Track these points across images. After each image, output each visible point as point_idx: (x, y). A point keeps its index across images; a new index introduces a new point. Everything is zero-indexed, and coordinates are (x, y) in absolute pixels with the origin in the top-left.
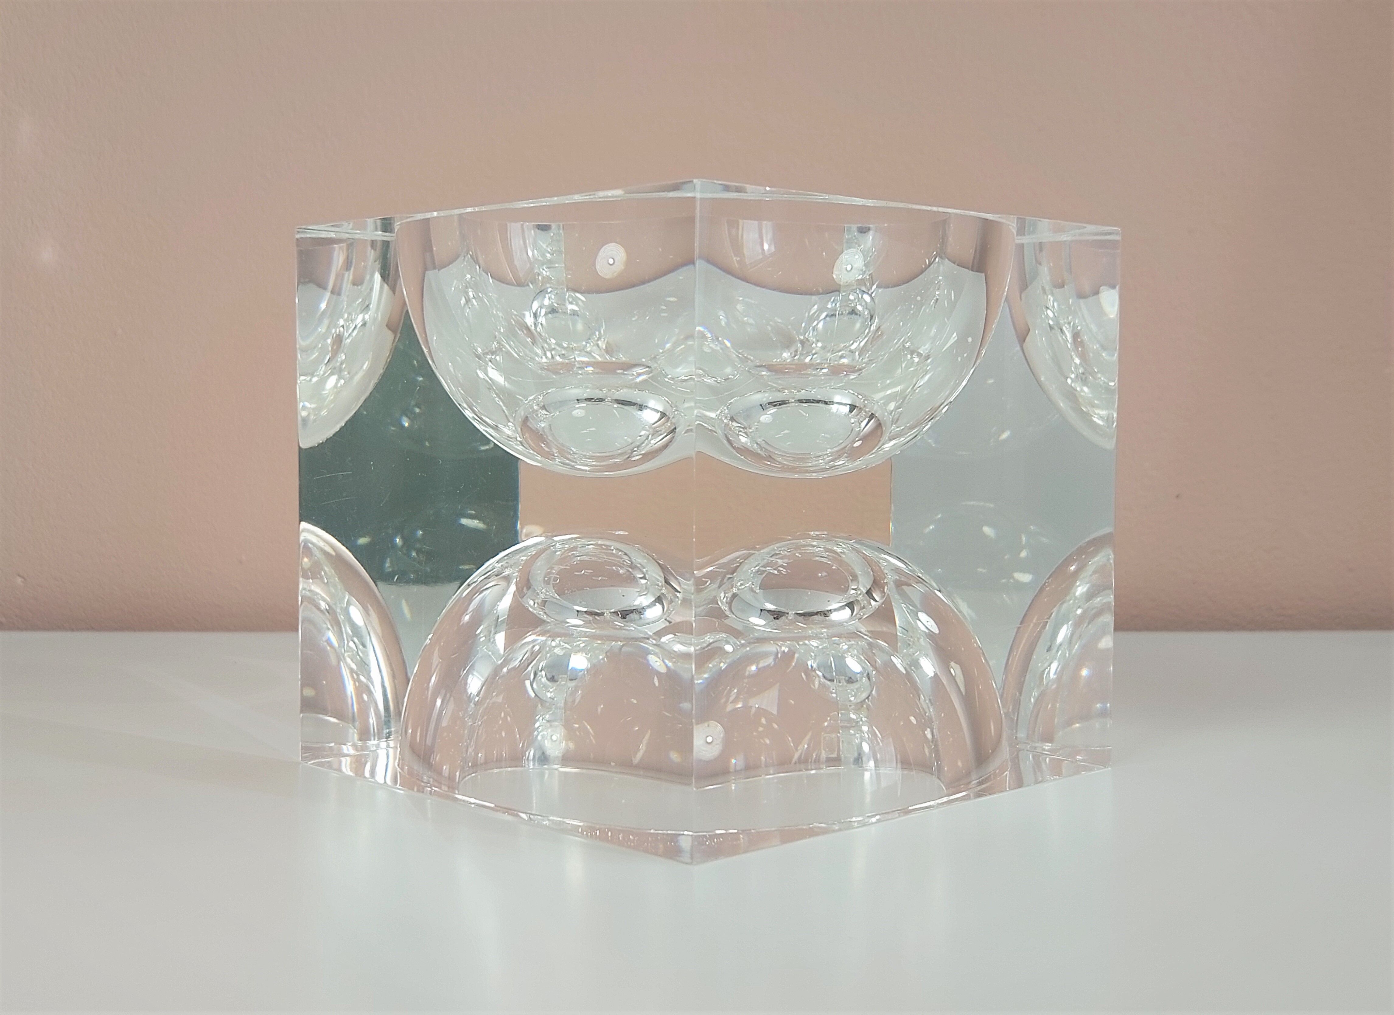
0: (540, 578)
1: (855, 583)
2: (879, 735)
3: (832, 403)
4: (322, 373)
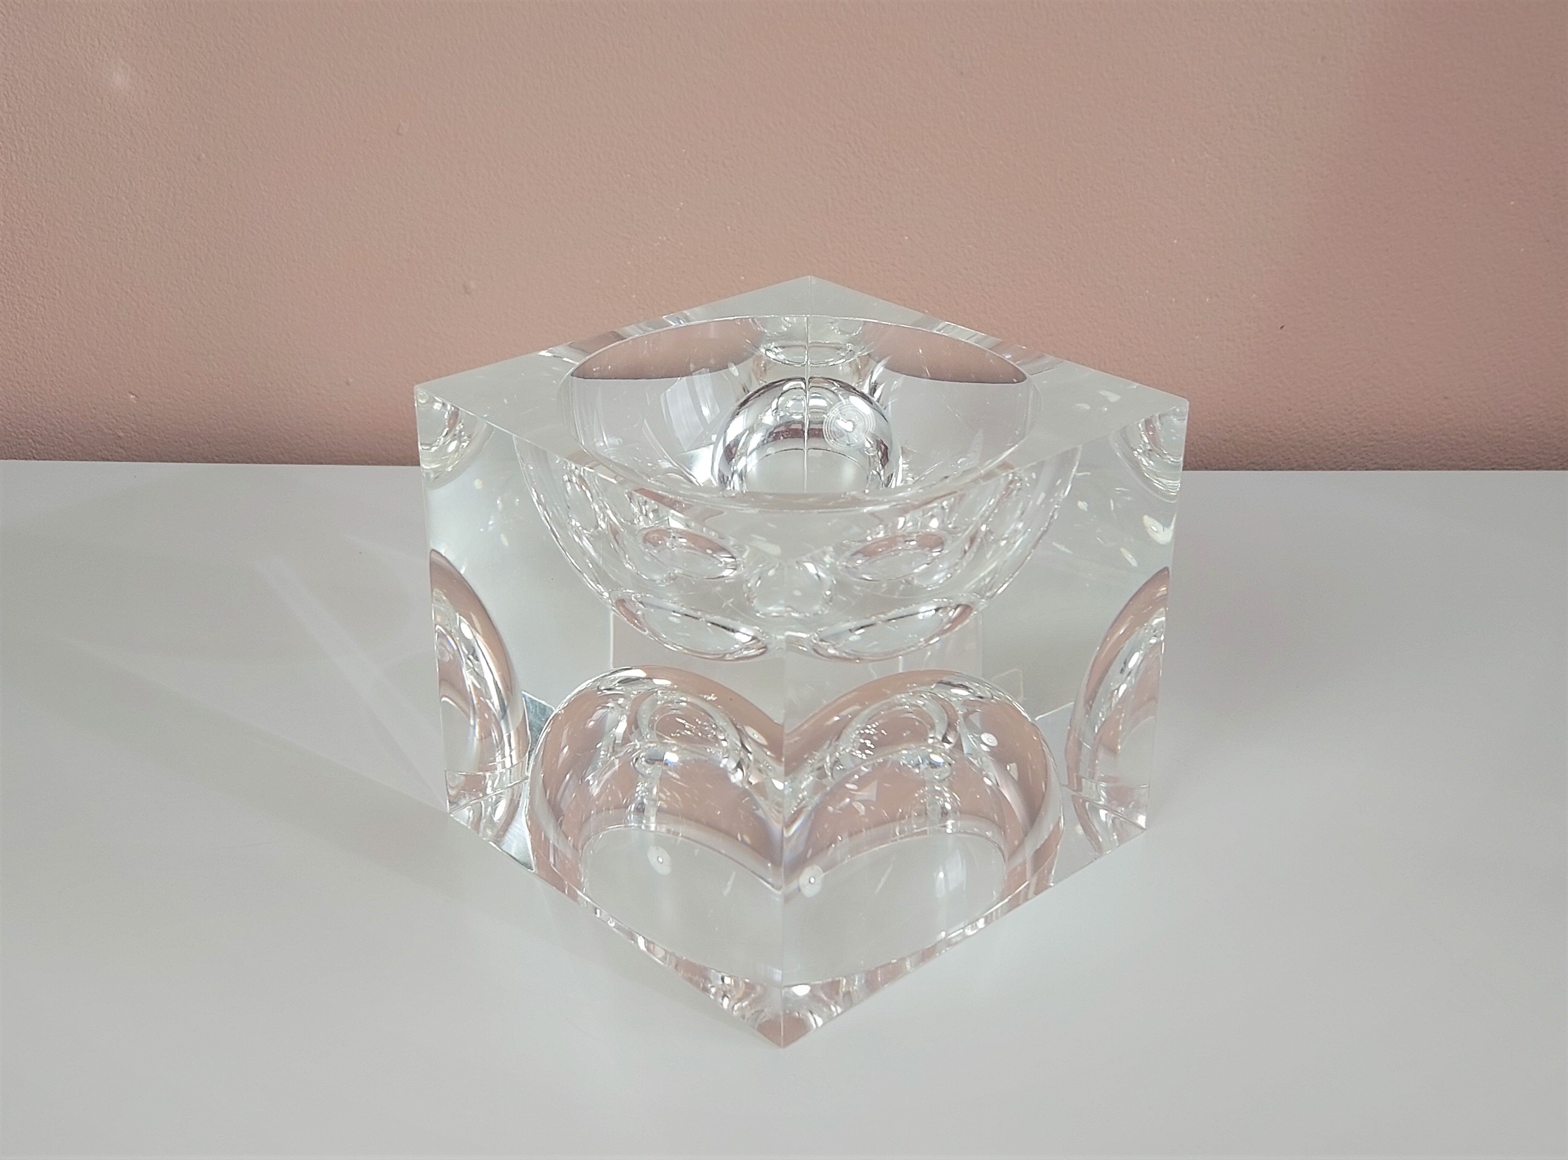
0: (646, 722)
1: (933, 732)
2: (959, 799)
3: (918, 613)
4: (441, 443)
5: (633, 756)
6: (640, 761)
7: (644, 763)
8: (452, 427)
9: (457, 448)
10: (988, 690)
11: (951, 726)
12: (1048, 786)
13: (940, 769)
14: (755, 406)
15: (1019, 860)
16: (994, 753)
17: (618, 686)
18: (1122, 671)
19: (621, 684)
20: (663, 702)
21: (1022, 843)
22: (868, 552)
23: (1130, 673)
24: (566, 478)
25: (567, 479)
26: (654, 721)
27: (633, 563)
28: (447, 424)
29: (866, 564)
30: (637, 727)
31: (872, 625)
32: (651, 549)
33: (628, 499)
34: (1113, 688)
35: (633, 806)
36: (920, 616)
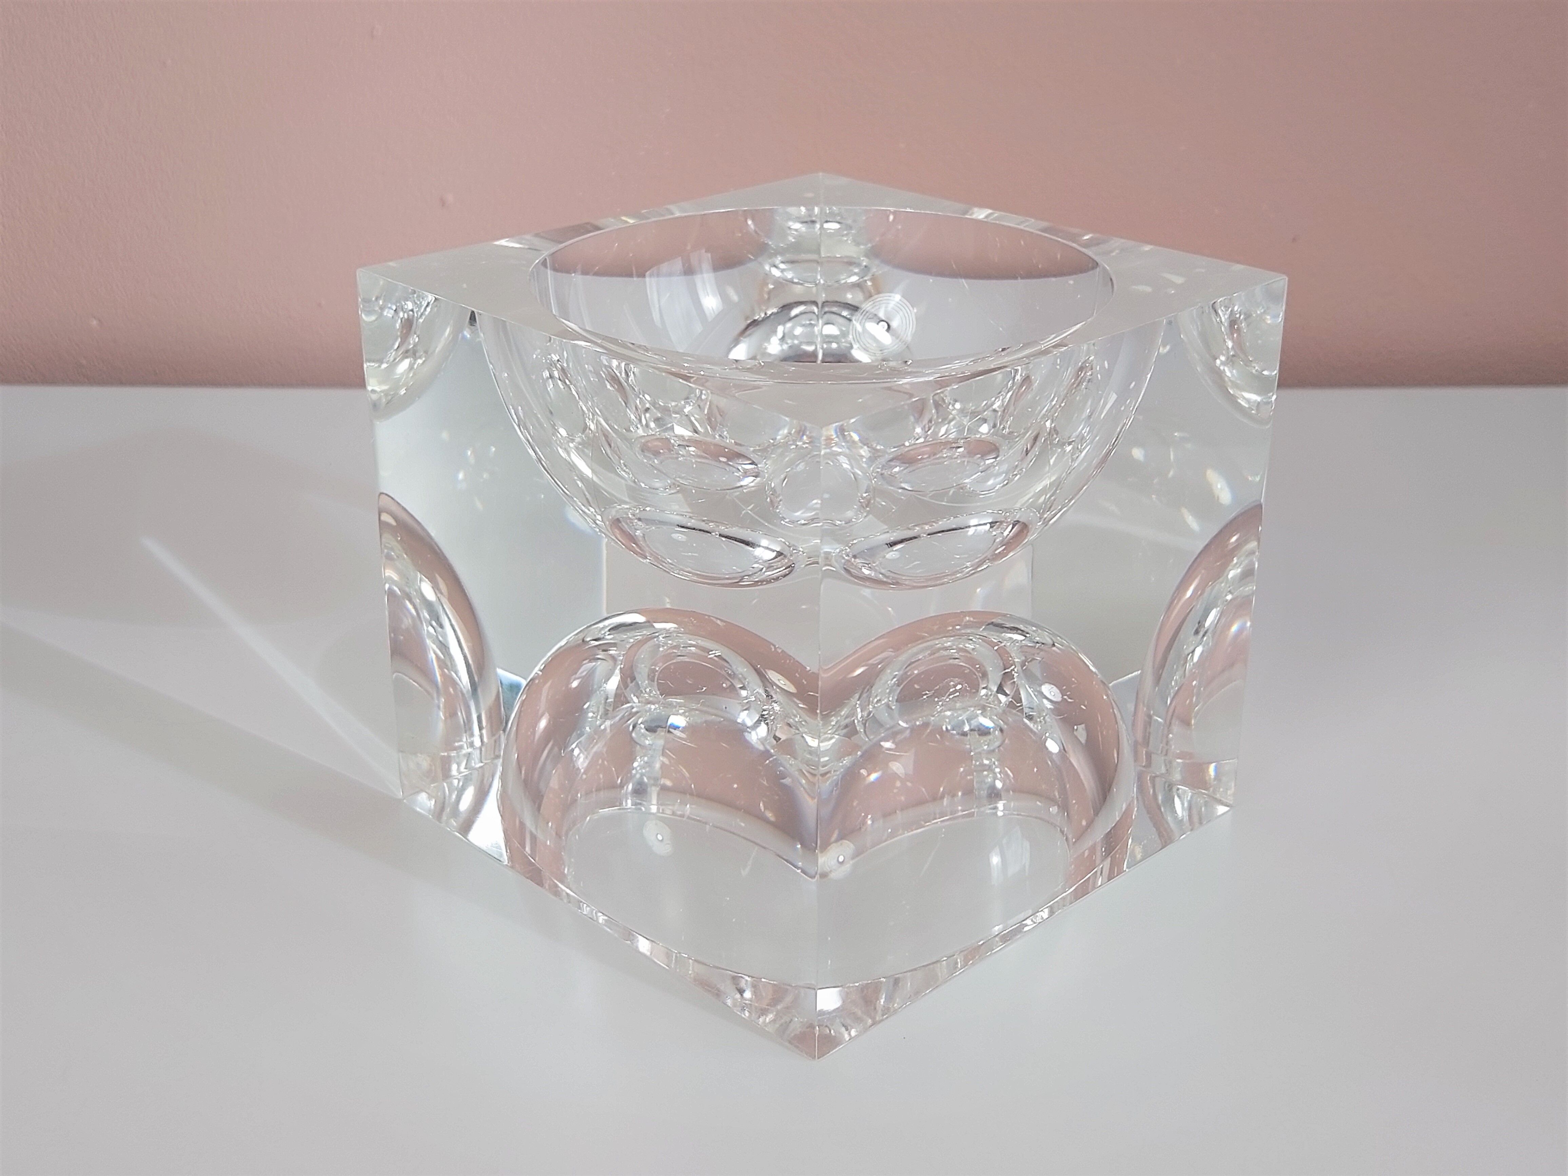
4: (392, 359)
5: (629, 722)
6: (637, 728)
7: (643, 731)
8: (405, 337)
9: (411, 367)
10: (1048, 636)
11: (1007, 676)
12: (1120, 756)
13: (991, 737)
14: (757, 334)
15: (1088, 843)
16: (1059, 709)
17: (609, 635)
18: (1197, 632)
19: (612, 632)
20: (665, 647)
21: (1090, 824)
22: (907, 460)
23: (1206, 632)
24: (546, 374)
25: (548, 375)
26: (654, 671)
27: (630, 469)
28: (399, 334)
29: (905, 472)
30: (633, 679)
31: (915, 538)
32: (650, 459)
33: (623, 404)
34: (1186, 652)
35: (630, 787)
36: (971, 531)
